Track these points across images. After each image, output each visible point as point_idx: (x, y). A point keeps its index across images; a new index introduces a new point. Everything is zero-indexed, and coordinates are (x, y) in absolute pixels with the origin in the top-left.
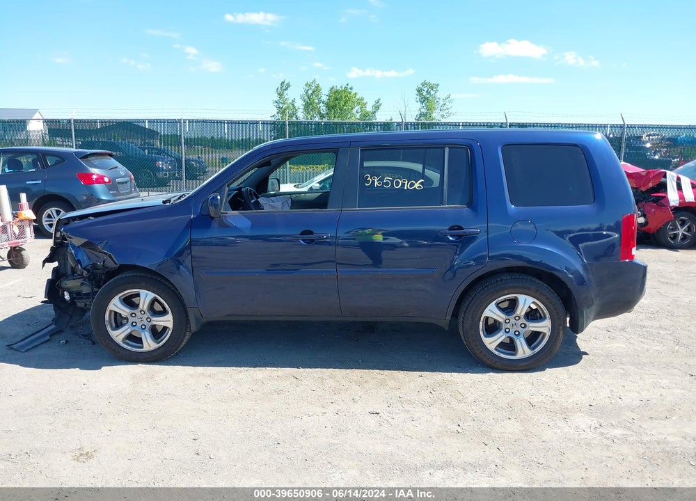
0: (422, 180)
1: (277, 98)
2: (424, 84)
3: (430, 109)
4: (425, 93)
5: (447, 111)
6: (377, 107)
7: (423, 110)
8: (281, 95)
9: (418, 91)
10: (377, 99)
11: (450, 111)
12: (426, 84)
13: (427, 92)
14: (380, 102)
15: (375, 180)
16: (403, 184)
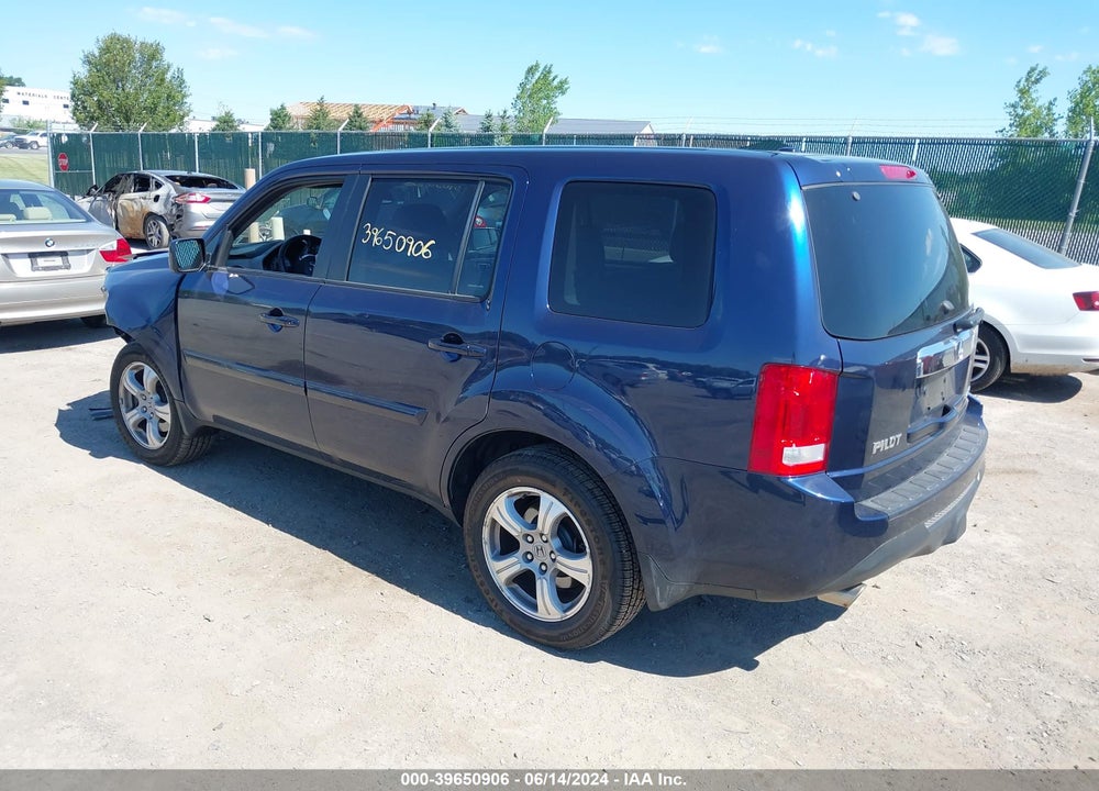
0: (433, 242)
1: (1014, 97)
8: (1023, 92)
15: (374, 235)
16: (408, 245)
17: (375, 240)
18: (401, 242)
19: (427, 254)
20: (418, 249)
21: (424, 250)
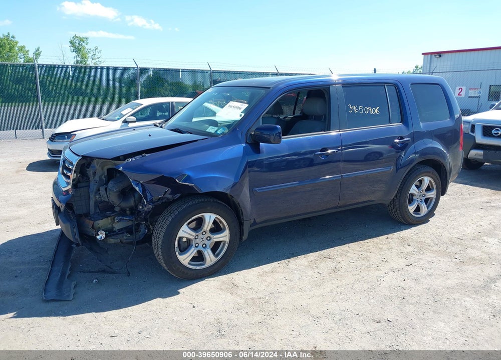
0: (378, 108)
2: (75, 37)
3: (84, 58)
4: (77, 45)
5: (97, 60)
6: (38, 53)
7: (79, 59)
9: (71, 43)
10: (37, 48)
11: (100, 60)
12: (77, 37)
13: (79, 44)
14: (40, 50)
15: (354, 109)
16: (369, 110)
17: (355, 110)
18: (366, 110)
19: (378, 112)
20: (374, 111)
21: (376, 111)
